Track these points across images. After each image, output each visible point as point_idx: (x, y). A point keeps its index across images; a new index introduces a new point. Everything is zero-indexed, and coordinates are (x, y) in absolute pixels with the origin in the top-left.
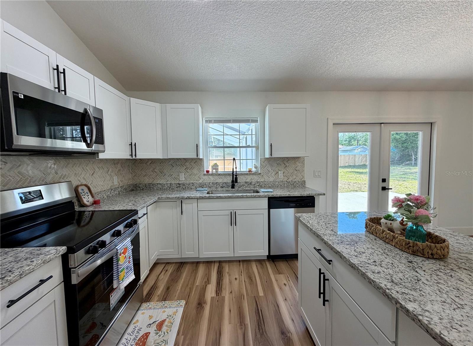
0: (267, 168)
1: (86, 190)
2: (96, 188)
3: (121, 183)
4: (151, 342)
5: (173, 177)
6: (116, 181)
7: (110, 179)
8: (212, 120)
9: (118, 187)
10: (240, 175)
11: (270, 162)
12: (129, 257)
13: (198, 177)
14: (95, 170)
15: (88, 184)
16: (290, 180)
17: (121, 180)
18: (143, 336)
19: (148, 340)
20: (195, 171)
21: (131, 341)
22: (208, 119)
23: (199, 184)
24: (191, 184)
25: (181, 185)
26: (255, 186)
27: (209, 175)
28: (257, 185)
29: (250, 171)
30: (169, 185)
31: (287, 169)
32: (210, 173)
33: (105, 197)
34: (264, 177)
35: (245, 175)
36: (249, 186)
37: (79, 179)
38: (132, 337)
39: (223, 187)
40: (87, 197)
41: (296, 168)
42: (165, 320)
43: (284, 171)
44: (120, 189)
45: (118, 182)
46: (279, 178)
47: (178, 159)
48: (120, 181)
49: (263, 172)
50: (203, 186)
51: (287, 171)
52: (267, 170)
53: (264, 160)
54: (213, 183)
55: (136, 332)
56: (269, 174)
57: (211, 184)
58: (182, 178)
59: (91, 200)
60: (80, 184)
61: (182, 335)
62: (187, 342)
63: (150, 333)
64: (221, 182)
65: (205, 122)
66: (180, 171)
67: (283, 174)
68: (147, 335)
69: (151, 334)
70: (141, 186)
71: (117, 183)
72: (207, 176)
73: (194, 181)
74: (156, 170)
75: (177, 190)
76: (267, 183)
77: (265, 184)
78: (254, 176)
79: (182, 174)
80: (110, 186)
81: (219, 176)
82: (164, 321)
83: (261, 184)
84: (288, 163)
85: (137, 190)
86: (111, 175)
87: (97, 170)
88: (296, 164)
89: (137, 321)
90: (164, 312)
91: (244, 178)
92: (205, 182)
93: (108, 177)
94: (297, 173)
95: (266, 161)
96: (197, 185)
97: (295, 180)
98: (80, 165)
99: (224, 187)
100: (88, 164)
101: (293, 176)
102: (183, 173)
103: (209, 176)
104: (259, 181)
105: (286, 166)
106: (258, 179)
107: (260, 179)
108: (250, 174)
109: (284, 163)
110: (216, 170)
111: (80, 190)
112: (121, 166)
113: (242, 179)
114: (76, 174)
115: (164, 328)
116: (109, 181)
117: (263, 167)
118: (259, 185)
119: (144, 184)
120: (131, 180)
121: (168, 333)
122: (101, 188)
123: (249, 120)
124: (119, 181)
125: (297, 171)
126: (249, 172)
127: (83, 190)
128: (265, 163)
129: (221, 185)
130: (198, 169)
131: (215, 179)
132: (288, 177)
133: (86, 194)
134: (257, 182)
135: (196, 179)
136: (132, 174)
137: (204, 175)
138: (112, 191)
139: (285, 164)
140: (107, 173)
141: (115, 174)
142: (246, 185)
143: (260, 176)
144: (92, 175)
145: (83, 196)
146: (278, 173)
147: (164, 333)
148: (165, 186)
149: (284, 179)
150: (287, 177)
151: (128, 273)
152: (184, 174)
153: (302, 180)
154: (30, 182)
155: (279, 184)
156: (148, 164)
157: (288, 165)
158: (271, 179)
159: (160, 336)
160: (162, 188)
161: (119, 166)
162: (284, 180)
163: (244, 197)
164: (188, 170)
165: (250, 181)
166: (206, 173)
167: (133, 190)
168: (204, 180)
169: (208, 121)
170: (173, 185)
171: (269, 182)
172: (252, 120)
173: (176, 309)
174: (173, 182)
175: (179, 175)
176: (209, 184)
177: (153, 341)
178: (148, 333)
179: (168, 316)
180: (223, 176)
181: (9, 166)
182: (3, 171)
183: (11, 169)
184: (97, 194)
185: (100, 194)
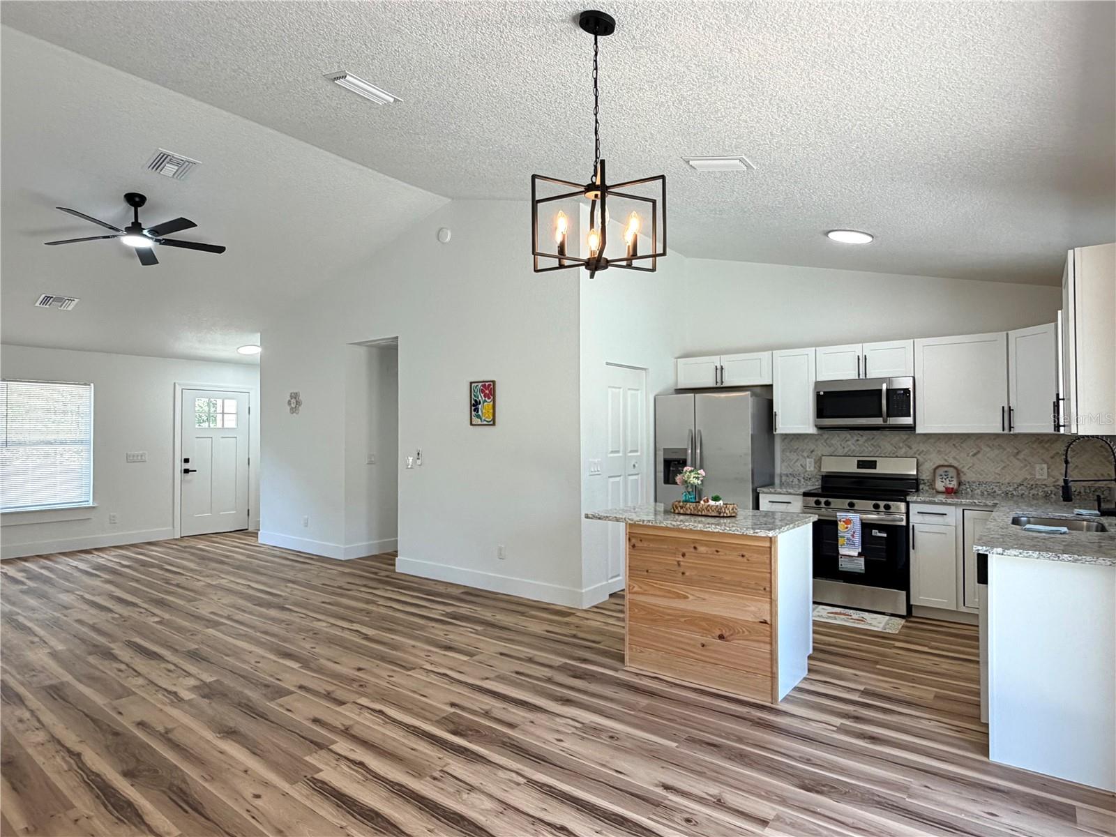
1: (953, 473)
6: (1044, 474)
7: (1023, 467)
12: (854, 532)
14: (981, 448)
37: (946, 458)
45: (1051, 476)
48: (1059, 475)
71: (1045, 477)
80: (1021, 477)
86: (1025, 460)
87: (986, 449)
93: (1017, 463)
98: (949, 440)
100: (966, 439)
111: (941, 471)
116: (1020, 470)
122: (995, 477)
124: (1055, 474)
127: (946, 471)
133: (949, 478)
140: (1015, 456)
141: (1043, 460)
144: (974, 455)
145: (941, 479)
151: (849, 545)
154: (876, 453)
181: (865, 438)
182: (860, 443)
183: (866, 441)
184: (977, 483)
185: (984, 485)
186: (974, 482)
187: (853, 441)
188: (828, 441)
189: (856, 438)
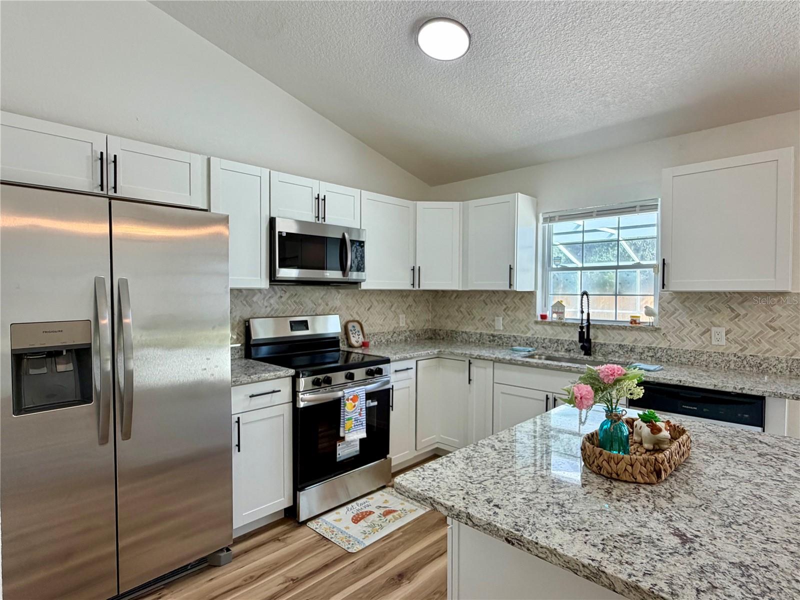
0: (678, 318)
1: (358, 328)
2: (372, 327)
3: (411, 325)
4: (369, 520)
5: (486, 323)
6: (403, 322)
7: (394, 318)
8: (554, 217)
9: (405, 331)
10: (609, 329)
11: (686, 303)
12: (361, 409)
13: (526, 326)
14: (372, 303)
15: (362, 321)
16: (747, 353)
17: (411, 321)
18: (366, 512)
19: (368, 517)
20: (521, 315)
21: (355, 510)
22: (547, 216)
23: (525, 339)
24: (512, 339)
25: (496, 338)
26: (642, 356)
27: (544, 324)
28: (647, 356)
29: (633, 321)
30: (478, 335)
31: (739, 323)
32: (549, 319)
33: (384, 341)
34: (669, 338)
35: (619, 329)
36: (627, 356)
37: (352, 313)
38: (358, 508)
39: (570, 351)
40: (357, 337)
41: (773, 320)
42: (398, 511)
43: (728, 328)
44: (408, 333)
45: (407, 324)
46: (713, 343)
47: (494, 292)
48: (410, 323)
49: (667, 327)
50: (532, 345)
51: (740, 327)
52: (677, 321)
53: (670, 297)
54: (550, 340)
55: (364, 505)
56: (685, 332)
57: (546, 341)
58: (499, 325)
59: (361, 339)
60: (352, 319)
61: (402, 532)
62: (401, 540)
63: (374, 513)
64: (566, 340)
65: (544, 221)
66: (497, 312)
67: (726, 335)
68: (371, 513)
69: (374, 515)
70: (441, 333)
71: (404, 325)
72: (540, 324)
73: (518, 332)
74: (462, 309)
75: (490, 347)
76: (676, 355)
77: (670, 356)
78: (641, 333)
79: (499, 318)
80: (393, 327)
81: (564, 328)
82: (394, 511)
83: (658, 355)
84: (744, 308)
85: (436, 339)
86: (395, 312)
87: (375, 303)
88: (772, 311)
89: (372, 498)
90: (402, 504)
91: (619, 336)
92: (536, 337)
93: (391, 315)
94: (774, 336)
95: (676, 299)
96: (522, 341)
97: (767, 355)
98: (354, 296)
99: (572, 351)
100: (364, 295)
101: (760, 342)
102: (501, 316)
103: (545, 327)
104: (654, 345)
105: (738, 315)
106: (653, 342)
107: (657, 342)
108: (632, 329)
109: (730, 307)
110: (558, 314)
111: (350, 327)
112: (414, 300)
113: (614, 338)
114: (348, 307)
115: (390, 517)
116: (393, 320)
117: (665, 314)
118: (653, 356)
119: (445, 331)
120: (430, 323)
121: (389, 522)
122: (380, 329)
123: (635, 207)
124: (409, 321)
125: (775, 330)
126: (631, 323)
127: (354, 327)
128: (672, 306)
129: (566, 347)
130: (526, 312)
131: (555, 333)
132: (745, 345)
133: (357, 333)
134: (650, 349)
135: (520, 329)
136: (432, 313)
137: (536, 322)
138: (395, 335)
139: (733, 310)
140: (390, 309)
141: (403, 311)
142: (620, 351)
143: (659, 336)
144: (369, 309)
145: (352, 334)
146: (708, 330)
147: (386, 520)
148: (473, 336)
149: (727, 349)
150: (741, 345)
151: (357, 427)
152: (503, 319)
153: (793, 357)
154: (302, 312)
155: (711, 359)
156: (453, 298)
157: (742, 312)
158: (689, 345)
159: (381, 520)
160: (467, 340)
161: (410, 299)
162: (727, 352)
163: (573, 369)
164: (509, 313)
165: (631, 345)
166: (541, 320)
167: (431, 338)
168: (536, 332)
169: (547, 218)
170: (485, 337)
171: (681, 351)
172: (641, 206)
173: (417, 508)
174: (484, 332)
175: (494, 321)
176: (543, 342)
177: (372, 520)
178: (372, 512)
179: (403, 509)
180: (573, 329)
181: (288, 294)
182: (283, 299)
183: (289, 297)
184: (372, 335)
185: (376, 336)
186: (370, 334)
187: (276, 298)
188: (248, 299)
189: (279, 295)
